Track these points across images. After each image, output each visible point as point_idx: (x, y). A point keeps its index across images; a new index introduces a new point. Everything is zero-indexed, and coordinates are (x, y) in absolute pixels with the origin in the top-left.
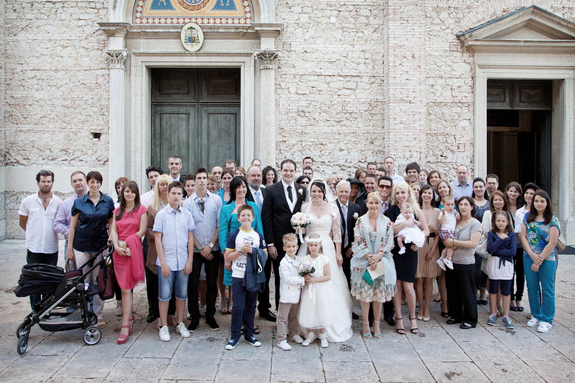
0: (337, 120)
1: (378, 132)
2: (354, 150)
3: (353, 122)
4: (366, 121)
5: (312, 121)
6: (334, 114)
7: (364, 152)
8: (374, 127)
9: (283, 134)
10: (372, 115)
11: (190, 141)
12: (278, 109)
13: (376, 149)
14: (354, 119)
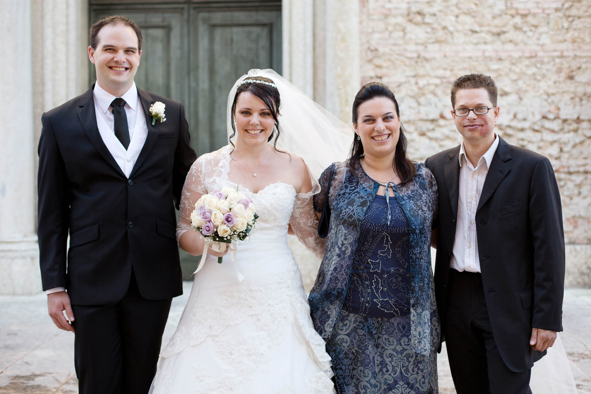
0: (495, 30)
1: (583, 54)
2: (532, 93)
3: (530, 34)
4: (558, 32)
5: (441, 34)
6: (489, 17)
7: (552, 98)
8: (576, 44)
9: (377, 61)
10: (570, 19)
11: (173, 84)
12: (365, 10)
13: (580, 90)
14: (533, 28)
